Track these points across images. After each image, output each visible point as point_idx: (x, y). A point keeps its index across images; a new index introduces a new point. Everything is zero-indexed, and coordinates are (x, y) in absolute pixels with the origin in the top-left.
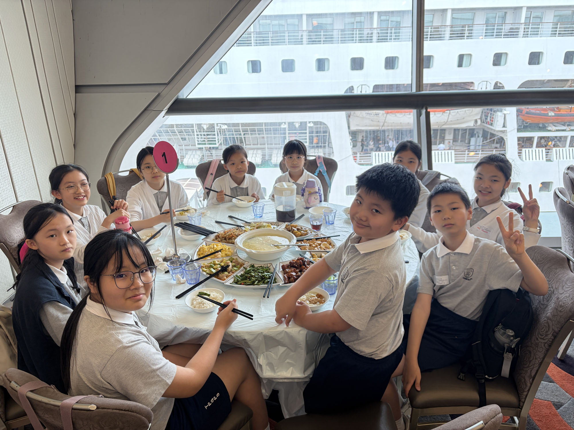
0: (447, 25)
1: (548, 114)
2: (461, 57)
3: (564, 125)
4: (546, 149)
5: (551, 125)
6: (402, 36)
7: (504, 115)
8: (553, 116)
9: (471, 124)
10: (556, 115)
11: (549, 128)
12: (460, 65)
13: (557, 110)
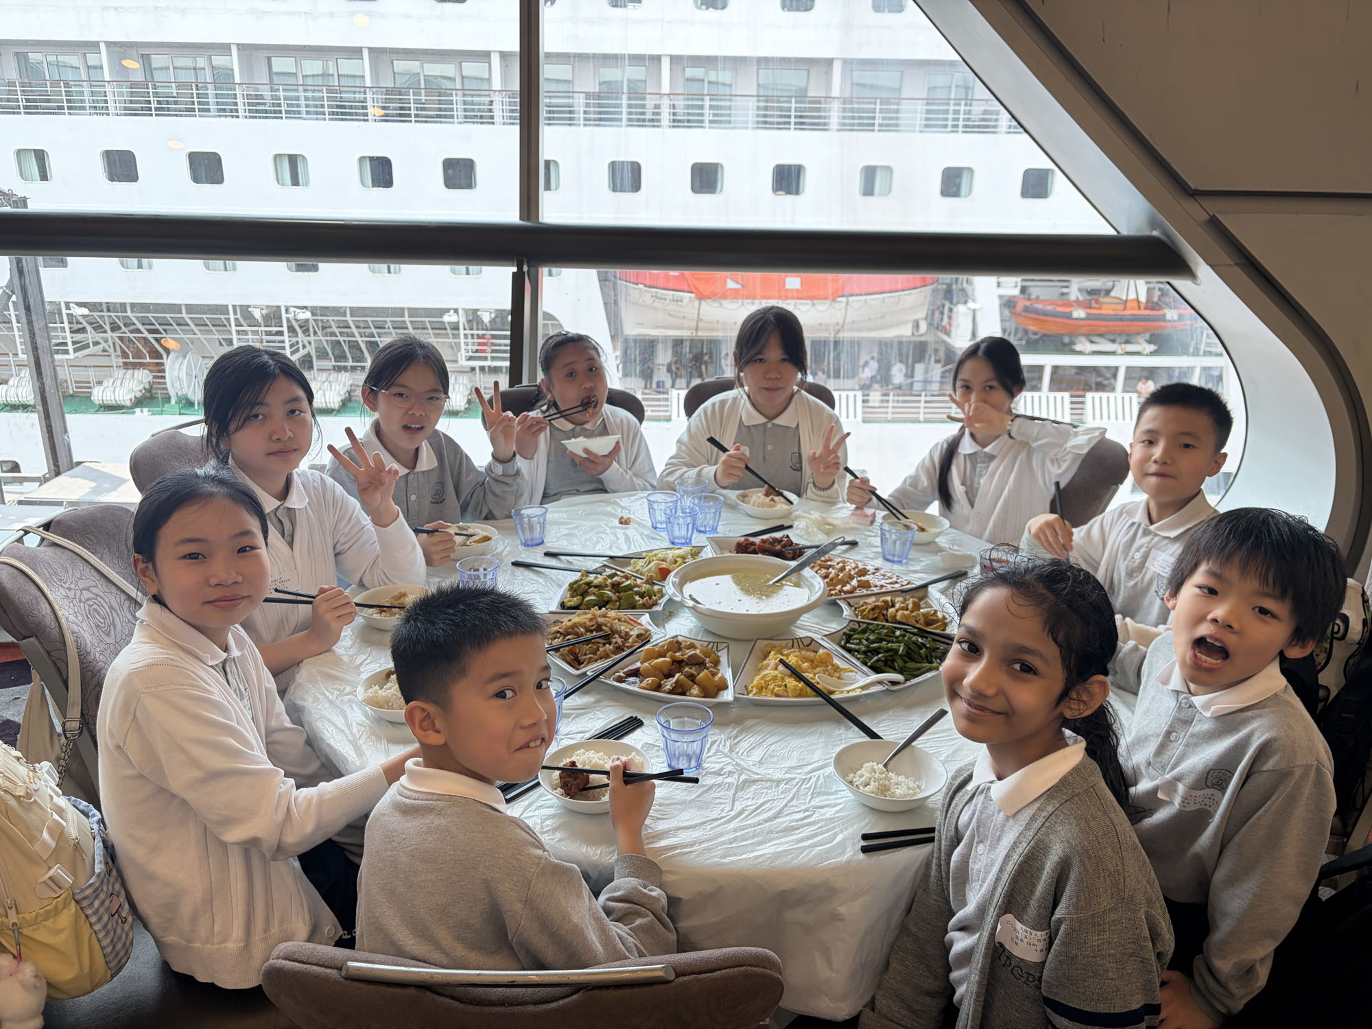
0: (833, 95)
1: (1071, 313)
2: (870, 174)
3: (1113, 341)
4: (1072, 396)
5: (1083, 339)
6: (735, 115)
7: (971, 313)
8: (1082, 319)
9: (906, 331)
10: (1089, 317)
11: (1078, 347)
12: (868, 190)
13: (1096, 306)
